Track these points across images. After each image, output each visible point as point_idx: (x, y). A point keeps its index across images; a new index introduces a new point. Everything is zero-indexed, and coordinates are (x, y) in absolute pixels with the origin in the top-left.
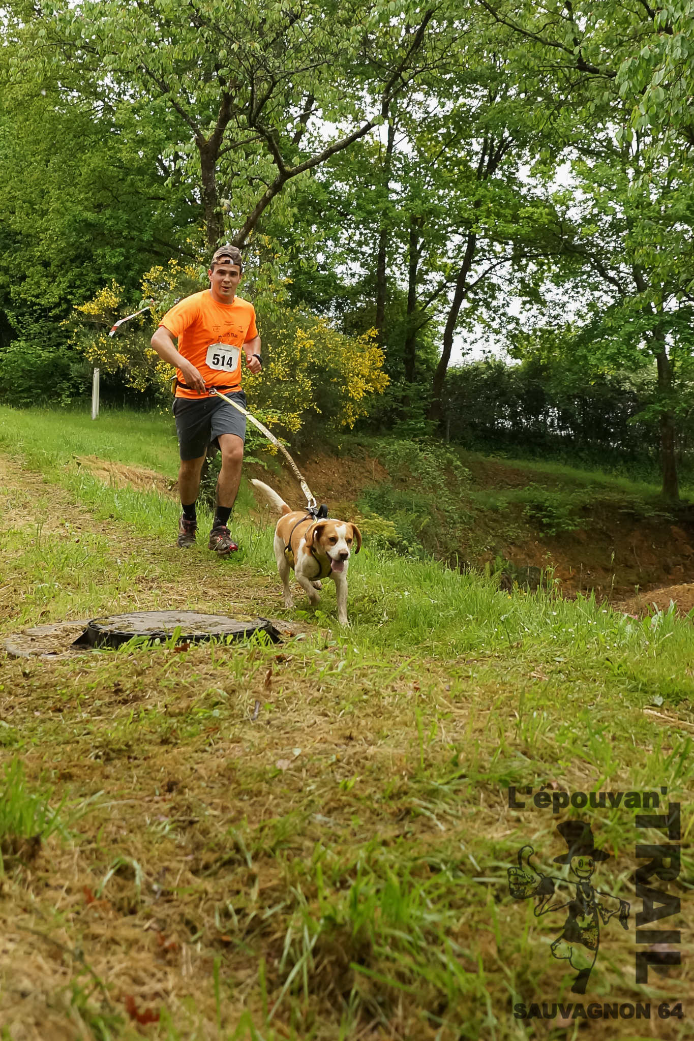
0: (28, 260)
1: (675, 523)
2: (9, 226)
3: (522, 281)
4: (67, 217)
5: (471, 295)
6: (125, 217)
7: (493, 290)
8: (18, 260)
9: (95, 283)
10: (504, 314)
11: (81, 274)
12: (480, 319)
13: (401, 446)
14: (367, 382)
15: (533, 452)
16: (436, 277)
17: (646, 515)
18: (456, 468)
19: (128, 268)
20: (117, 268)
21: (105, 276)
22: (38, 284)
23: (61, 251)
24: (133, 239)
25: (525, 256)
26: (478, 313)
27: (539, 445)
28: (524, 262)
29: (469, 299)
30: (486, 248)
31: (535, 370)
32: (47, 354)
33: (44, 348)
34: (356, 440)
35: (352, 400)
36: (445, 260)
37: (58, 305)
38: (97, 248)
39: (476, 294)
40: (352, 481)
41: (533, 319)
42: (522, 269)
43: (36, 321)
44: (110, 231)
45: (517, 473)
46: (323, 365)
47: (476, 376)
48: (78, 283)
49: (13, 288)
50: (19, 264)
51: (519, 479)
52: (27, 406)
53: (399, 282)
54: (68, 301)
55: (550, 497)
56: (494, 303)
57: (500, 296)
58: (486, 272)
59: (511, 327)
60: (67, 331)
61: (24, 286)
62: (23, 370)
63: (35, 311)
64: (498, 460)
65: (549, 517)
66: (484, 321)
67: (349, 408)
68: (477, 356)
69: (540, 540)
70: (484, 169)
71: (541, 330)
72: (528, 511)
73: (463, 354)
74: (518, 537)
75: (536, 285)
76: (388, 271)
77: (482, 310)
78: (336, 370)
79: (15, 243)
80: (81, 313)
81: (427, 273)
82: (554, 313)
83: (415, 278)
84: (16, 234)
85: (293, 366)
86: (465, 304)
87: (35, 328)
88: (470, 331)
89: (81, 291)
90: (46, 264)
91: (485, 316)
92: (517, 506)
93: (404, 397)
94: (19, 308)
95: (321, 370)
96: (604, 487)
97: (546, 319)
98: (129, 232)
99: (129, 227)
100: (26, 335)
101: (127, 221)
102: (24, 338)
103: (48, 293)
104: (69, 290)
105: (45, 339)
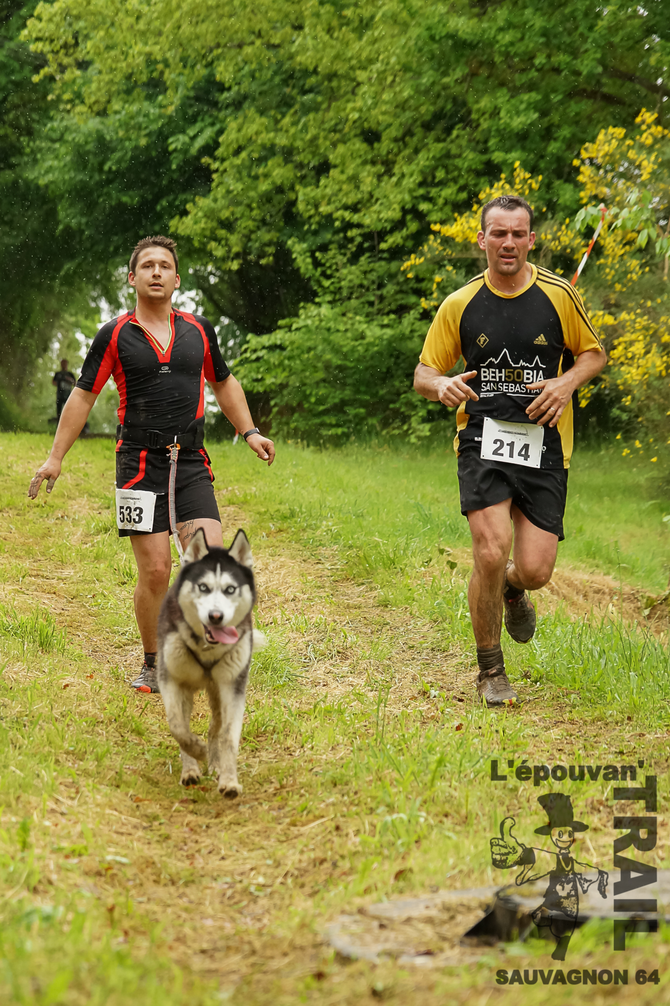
0: (334, 130)
2: (291, 57)
4: (414, 32)
6: (539, 22)
8: (312, 132)
9: (478, 174)
11: (448, 155)
19: (548, 134)
20: (522, 138)
21: (498, 157)
22: (354, 180)
23: (402, 106)
24: (557, 70)
32: (378, 332)
33: (369, 318)
37: (399, 225)
38: (480, 94)
43: (354, 259)
44: (507, 55)
48: (440, 174)
49: (303, 193)
50: (315, 138)
52: (338, 442)
54: (420, 216)
60: (418, 279)
61: (328, 185)
62: (327, 367)
63: (352, 240)
79: (304, 92)
80: (447, 241)
84: (306, 73)
87: (350, 275)
89: (448, 192)
90: (371, 137)
94: (315, 233)
98: (549, 56)
99: (547, 44)
100: (332, 292)
101: (545, 33)
102: (329, 298)
103: (377, 200)
104: (421, 191)
105: (372, 298)
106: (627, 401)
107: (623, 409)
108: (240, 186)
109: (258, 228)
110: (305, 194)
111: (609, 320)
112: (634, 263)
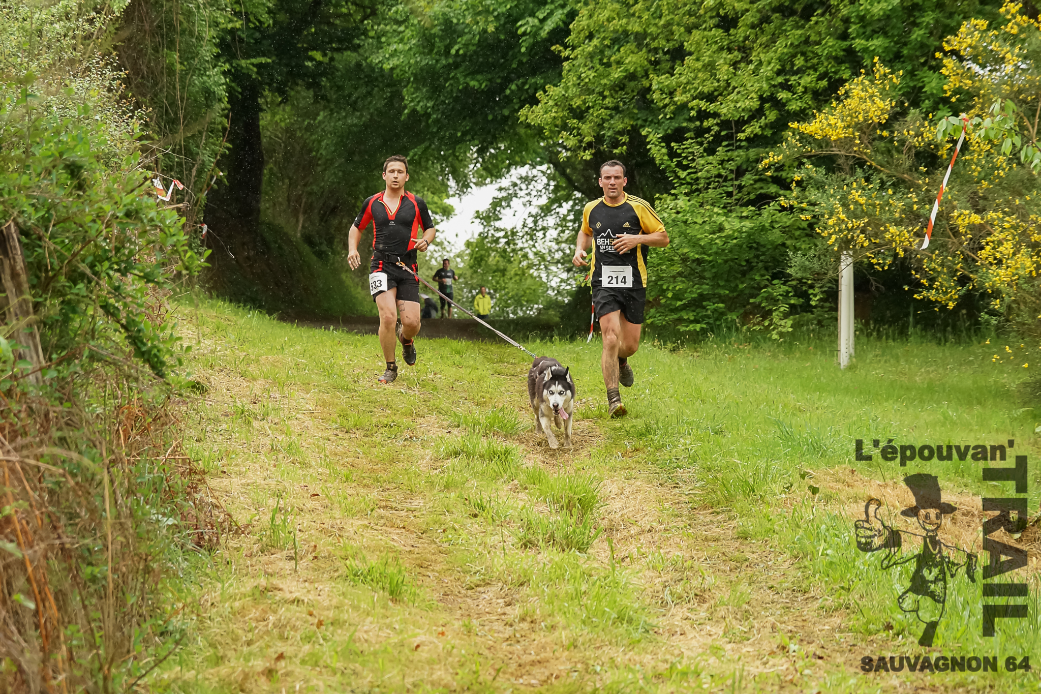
8: (666, 17)
11: (807, 42)
21: (859, 44)
22: (711, 67)
32: (737, 224)
33: (728, 210)
37: (757, 114)
43: (711, 151)
48: (799, 62)
49: (657, 81)
50: (669, 24)
52: (695, 339)
54: (778, 105)
61: (684, 72)
62: (684, 261)
63: (708, 130)
80: (806, 138)
87: (707, 166)
89: (807, 80)
90: (728, 24)
100: (688, 183)
102: (685, 189)
103: (734, 88)
104: (780, 79)
105: (730, 189)
106: (996, 304)
107: (993, 312)
108: (592, 74)
109: (611, 117)
110: (659, 83)
111: (976, 219)
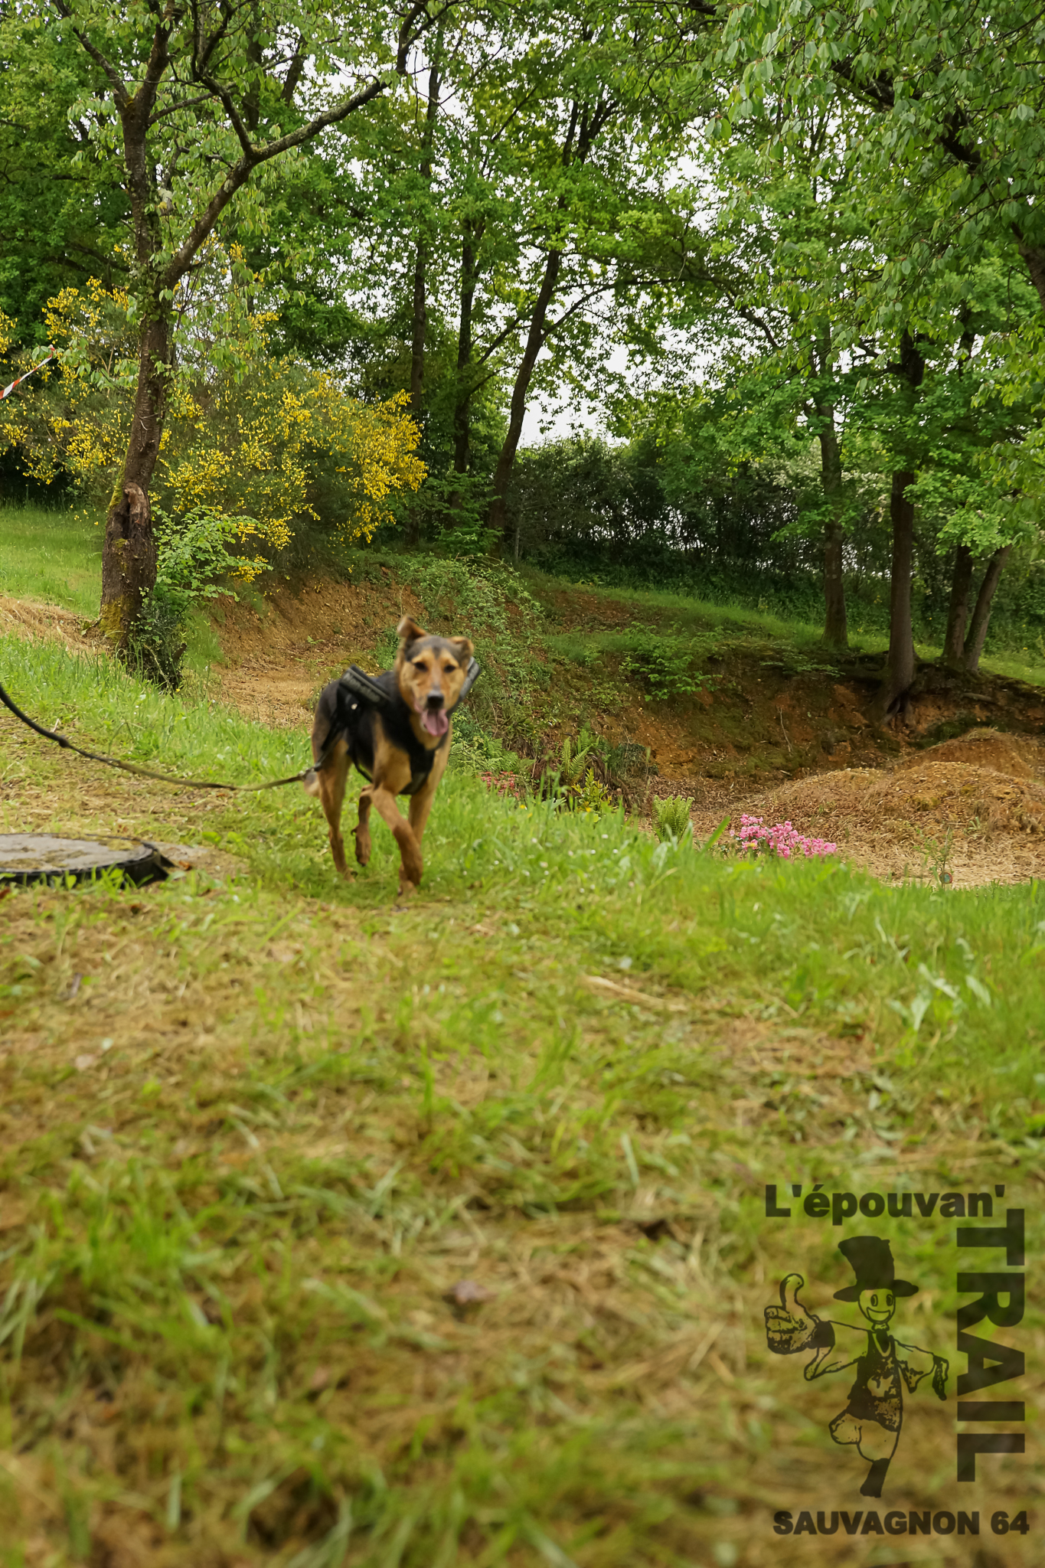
1: (841, 681)
3: (630, 320)
5: (555, 341)
6: (19, 206)
7: (586, 335)
10: (603, 370)
12: (568, 376)
13: (444, 567)
14: (393, 471)
15: (644, 575)
16: (501, 311)
17: (800, 669)
18: (524, 601)
19: (26, 286)
20: (8, 288)
24: (33, 241)
25: (634, 282)
26: (564, 367)
27: (652, 564)
28: (633, 291)
29: (550, 346)
30: (576, 268)
31: (648, 454)
34: (380, 557)
35: (370, 498)
36: (517, 285)
39: (561, 339)
40: (370, 619)
41: (643, 379)
42: (632, 302)
45: (617, 607)
46: (325, 447)
47: (560, 462)
51: (620, 616)
53: (448, 318)
55: (664, 643)
56: (588, 353)
57: (597, 342)
58: (575, 306)
59: (612, 389)
64: (589, 589)
65: (659, 672)
66: (573, 380)
67: (366, 512)
68: (561, 432)
69: (646, 706)
70: (573, 149)
71: (655, 394)
72: (629, 664)
73: (542, 430)
74: (613, 702)
75: (652, 327)
76: (430, 301)
77: (569, 363)
78: (343, 455)
81: (489, 304)
82: (675, 370)
83: (471, 313)
85: (278, 448)
86: (544, 354)
88: (553, 395)
91: (575, 373)
92: (613, 656)
93: (453, 493)
95: (322, 455)
96: (741, 628)
97: (662, 378)
98: (26, 231)
99: (26, 222)
101: (23, 214)
106: (78, 482)
107: (76, 487)
111: (67, 424)
112: (84, 385)
